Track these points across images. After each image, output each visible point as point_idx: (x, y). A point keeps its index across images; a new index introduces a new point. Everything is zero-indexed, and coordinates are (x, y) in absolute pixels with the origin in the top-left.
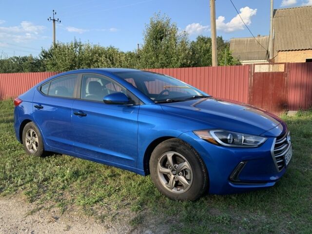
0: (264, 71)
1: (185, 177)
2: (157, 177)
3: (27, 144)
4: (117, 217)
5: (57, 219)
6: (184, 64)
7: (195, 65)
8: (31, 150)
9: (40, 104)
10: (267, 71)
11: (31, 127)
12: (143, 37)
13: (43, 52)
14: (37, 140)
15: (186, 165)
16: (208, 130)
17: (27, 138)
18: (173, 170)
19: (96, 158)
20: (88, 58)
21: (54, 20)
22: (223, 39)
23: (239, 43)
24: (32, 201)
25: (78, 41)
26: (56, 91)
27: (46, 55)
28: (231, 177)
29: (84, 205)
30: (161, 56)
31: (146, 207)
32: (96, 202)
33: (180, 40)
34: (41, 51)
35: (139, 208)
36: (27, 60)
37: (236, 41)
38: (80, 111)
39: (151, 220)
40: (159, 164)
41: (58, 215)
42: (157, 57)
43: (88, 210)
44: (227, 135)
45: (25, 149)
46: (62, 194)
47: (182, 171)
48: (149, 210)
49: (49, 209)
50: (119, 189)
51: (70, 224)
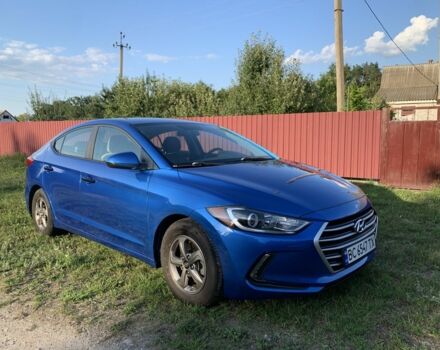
0: (420, 120)
1: (199, 273)
2: (168, 270)
3: (37, 218)
4: (100, 320)
5: (26, 315)
6: (291, 107)
7: (310, 109)
8: (41, 226)
9: (51, 165)
10: (425, 119)
11: (41, 196)
12: (236, 68)
13: (104, 91)
14: (46, 212)
15: (199, 255)
16: (225, 207)
17: (37, 210)
18: (185, 262)
19: (106, 240)
20: (162, 99)
21: (122, 46)
22: (380, 67)
23: (397, 73)
24: (9, 291)
25: (151, 75)
26: (76, 148)
27: (108, 95)
28: (252, 275)
29: (67, 302)
30: (259, 96)
31: (144, 309)
32: (83, 298)
33: (288, 73)
34: (101, 89)
35: (132, 310)
36: (91, 101)
37: (392, 71)
38: (89, 176)
39: (140, 327)
40: (171, 253)
41: (30, 311)
42: (254, 97)
43: (70, 308)
44: (248, 215)
45: (34, 224)
46: (49, 285)
47: (196, 263)
48: (144, 315)
49: (22, 303)
50: (122, 284)
51: (38, 323)
